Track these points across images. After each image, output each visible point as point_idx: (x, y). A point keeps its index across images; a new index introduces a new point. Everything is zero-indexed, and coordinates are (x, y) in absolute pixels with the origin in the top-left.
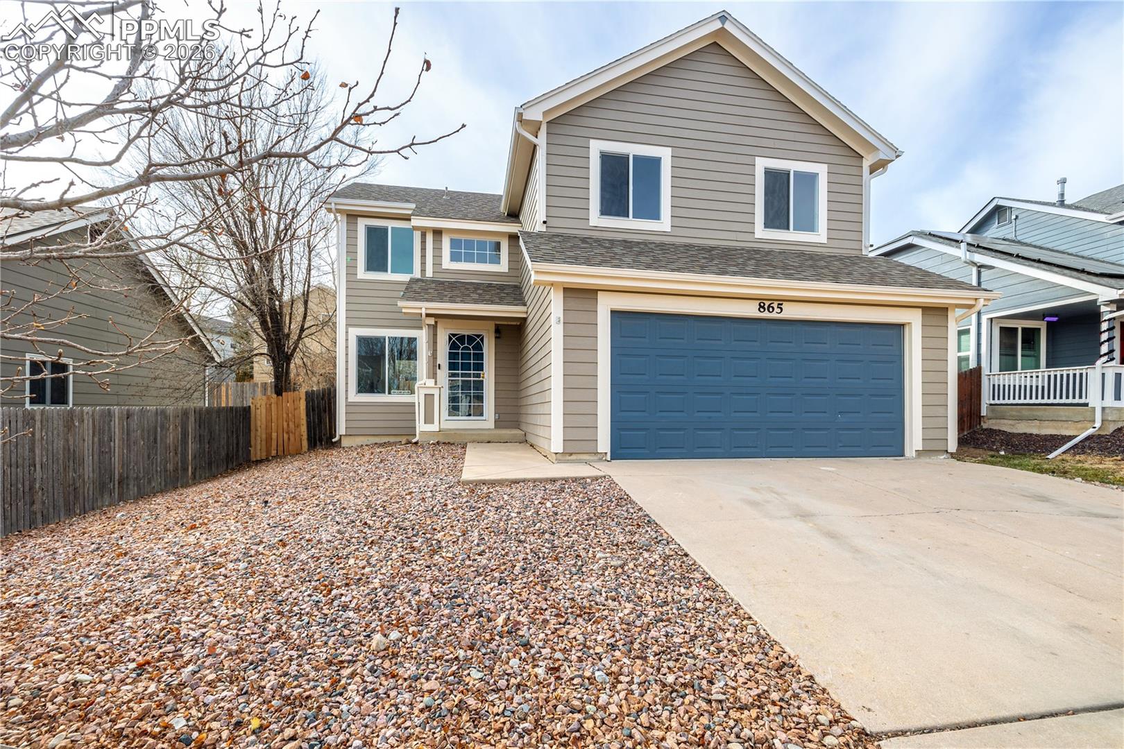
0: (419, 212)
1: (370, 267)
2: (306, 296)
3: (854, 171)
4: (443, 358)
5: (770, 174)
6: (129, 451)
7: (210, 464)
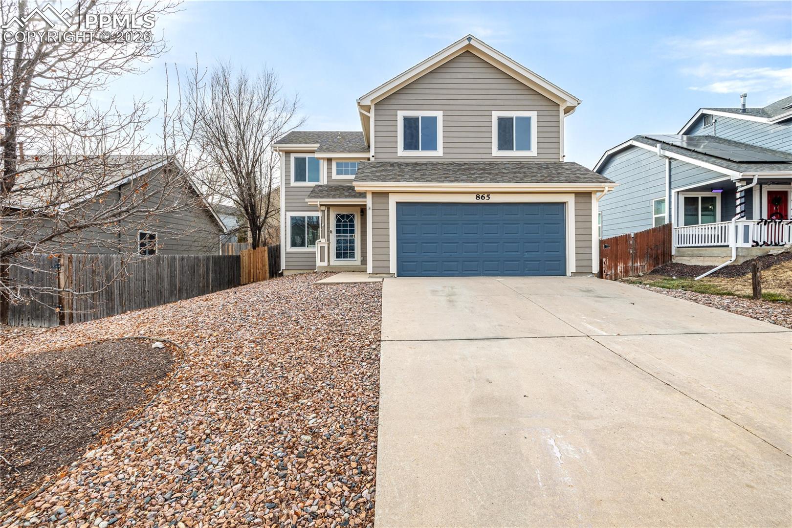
0: (320, 150)
1: (297, 180)
2: (269, 194)
3: (554, 113)
4: (333, 228)
5: (501, 120)
6: (183, 276)
7: (220, 285)
